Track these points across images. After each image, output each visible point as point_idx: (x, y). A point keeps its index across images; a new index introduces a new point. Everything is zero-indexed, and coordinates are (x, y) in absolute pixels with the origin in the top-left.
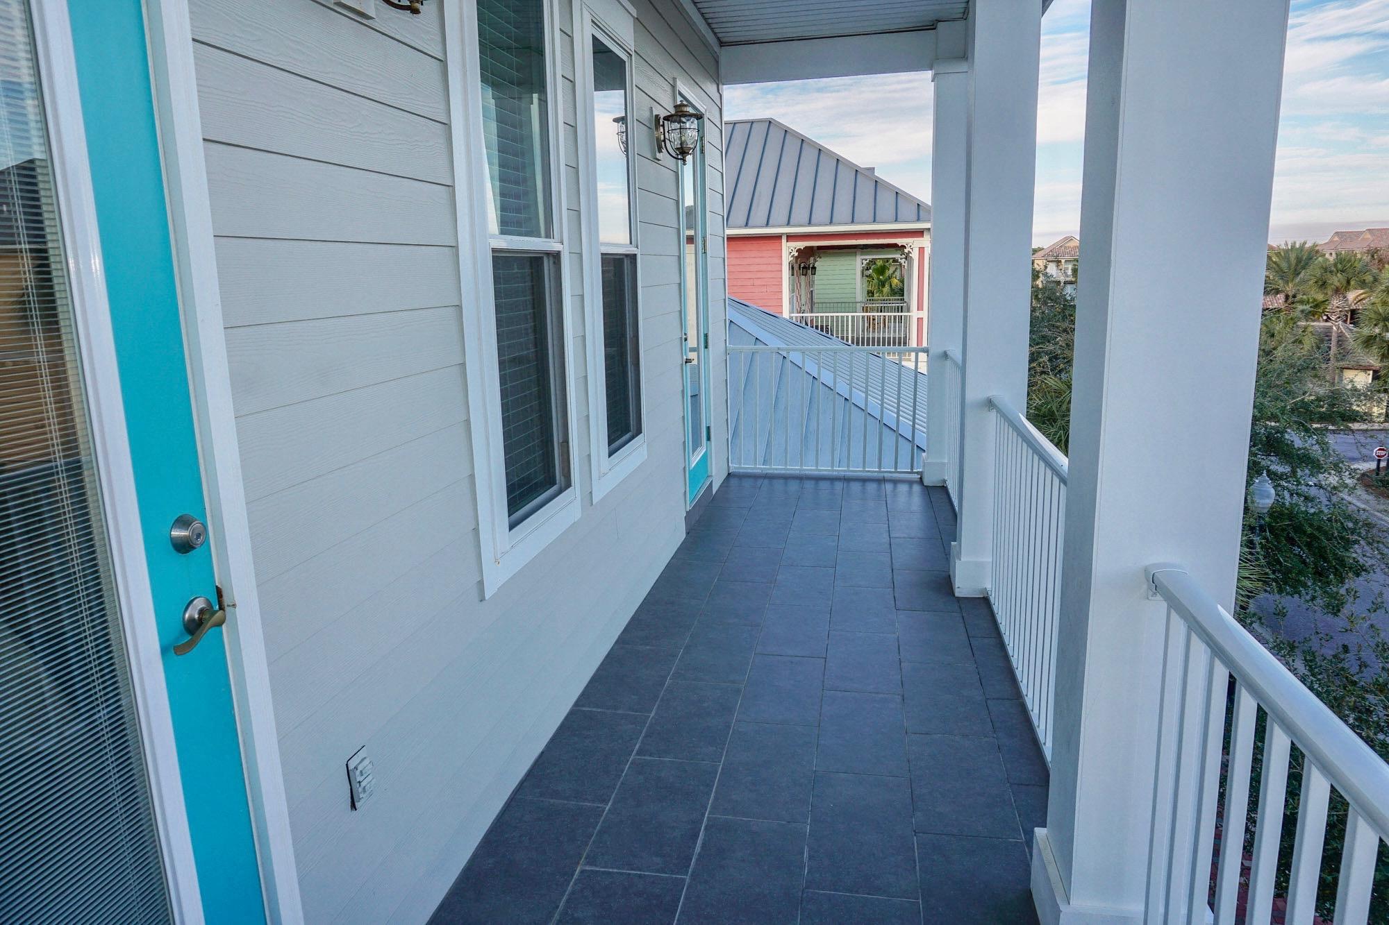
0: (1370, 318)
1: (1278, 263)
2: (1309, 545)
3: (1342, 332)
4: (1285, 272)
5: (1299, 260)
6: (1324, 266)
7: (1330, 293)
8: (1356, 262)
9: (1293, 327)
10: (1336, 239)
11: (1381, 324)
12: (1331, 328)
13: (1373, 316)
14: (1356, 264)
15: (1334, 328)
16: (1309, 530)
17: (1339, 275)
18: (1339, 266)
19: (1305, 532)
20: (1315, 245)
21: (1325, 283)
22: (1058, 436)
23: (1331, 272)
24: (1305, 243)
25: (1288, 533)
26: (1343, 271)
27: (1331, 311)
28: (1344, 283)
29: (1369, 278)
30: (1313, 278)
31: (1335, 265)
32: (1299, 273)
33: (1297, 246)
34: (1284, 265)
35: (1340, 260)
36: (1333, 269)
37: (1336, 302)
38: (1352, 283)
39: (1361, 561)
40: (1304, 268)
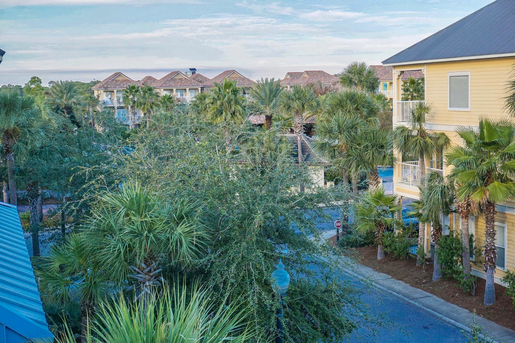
0: (322, 131)
1: (259, 93)
2: (316, 313)
3: (303, 140)
4: (263, 100)
5: (271, 91)
6: (288, 95)
7: (293, 114)
8: (306, 92)
9: (274, 138)
10: (289, 77)
11: (328, 136)
12: (296, 138)
13: (323, 130)
14: (306, 94)
15: (299, 138)
16: (315, 302)
17: (297, 101)
18: (297, 95)
19: (312, 303)
20: (279, 81)
21: (290, 107)
22: (117, 249)
23: (293, 99)
24: (273, 79)
25: (302, 306)
26: (299, 99)
27: (296, 126)
28: (301, 106)
29: (314, 104)
30: (282, 103)
31: (294, 95)
32: (273, 100)
33: (269, 81)
34: (262, 94)
35: (297, 91)
36: (293, 97)
37: (297, 120)
38: (305, 107)
39: (351, 321)
40: (275, 96)
